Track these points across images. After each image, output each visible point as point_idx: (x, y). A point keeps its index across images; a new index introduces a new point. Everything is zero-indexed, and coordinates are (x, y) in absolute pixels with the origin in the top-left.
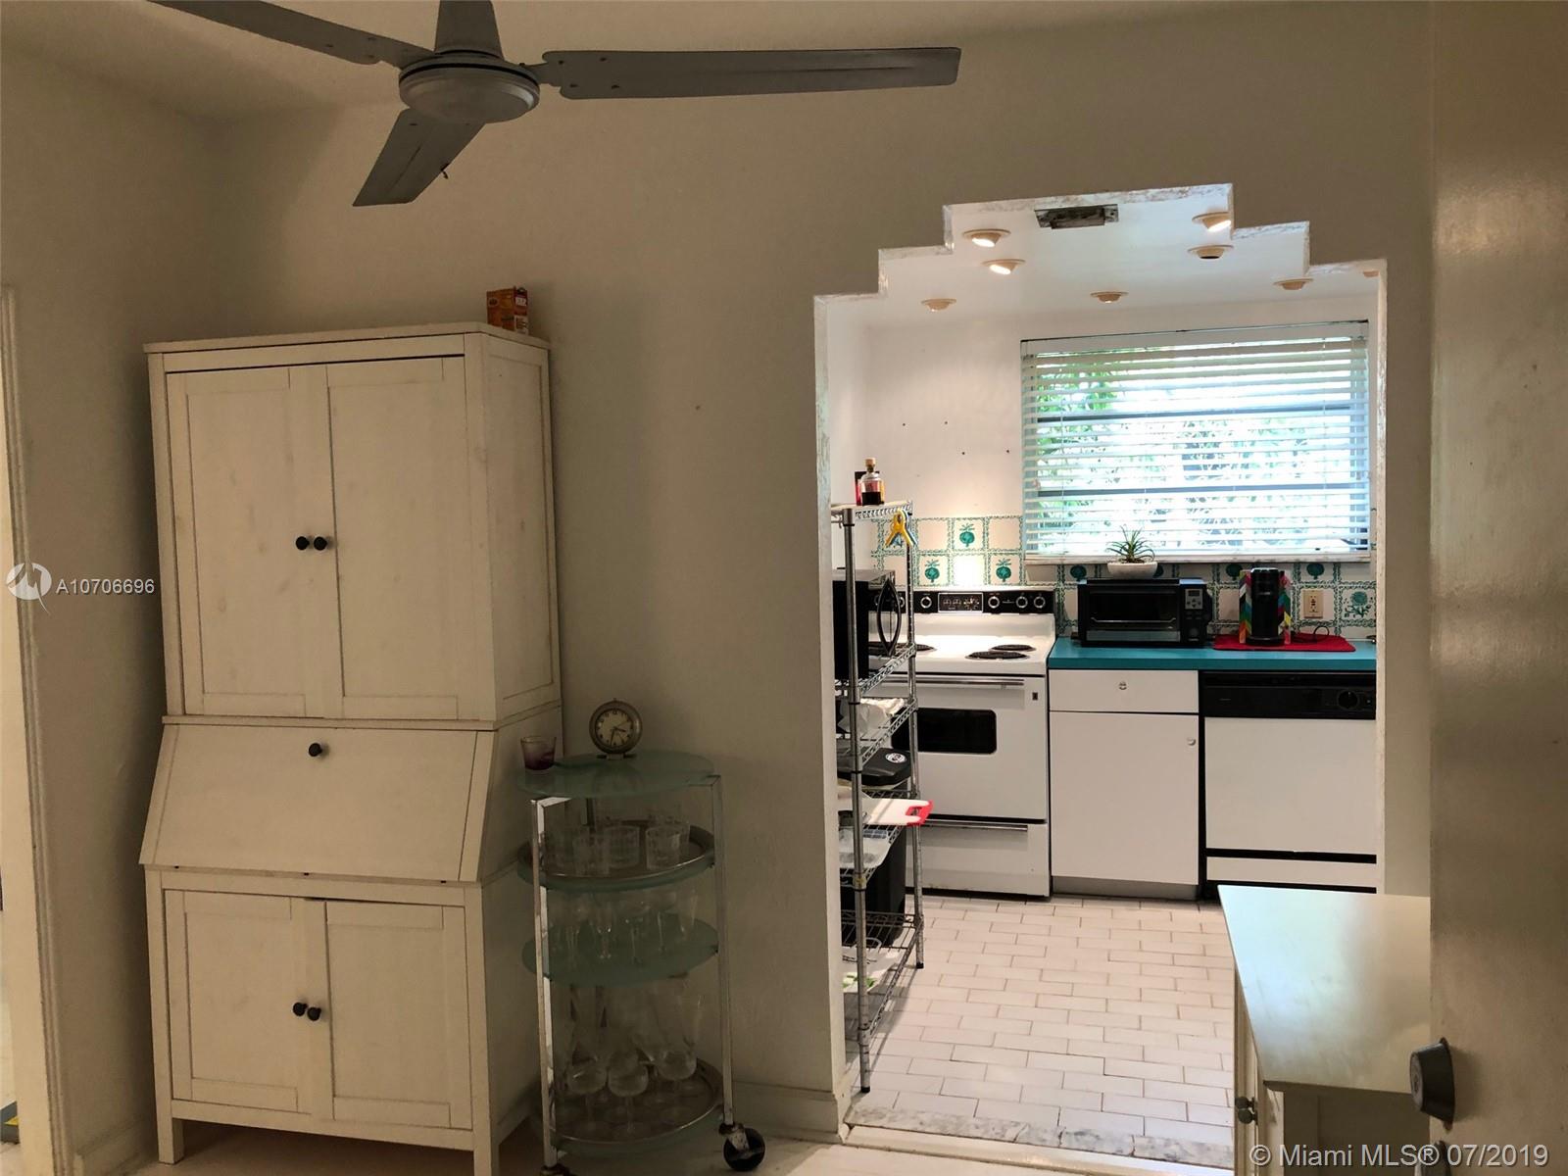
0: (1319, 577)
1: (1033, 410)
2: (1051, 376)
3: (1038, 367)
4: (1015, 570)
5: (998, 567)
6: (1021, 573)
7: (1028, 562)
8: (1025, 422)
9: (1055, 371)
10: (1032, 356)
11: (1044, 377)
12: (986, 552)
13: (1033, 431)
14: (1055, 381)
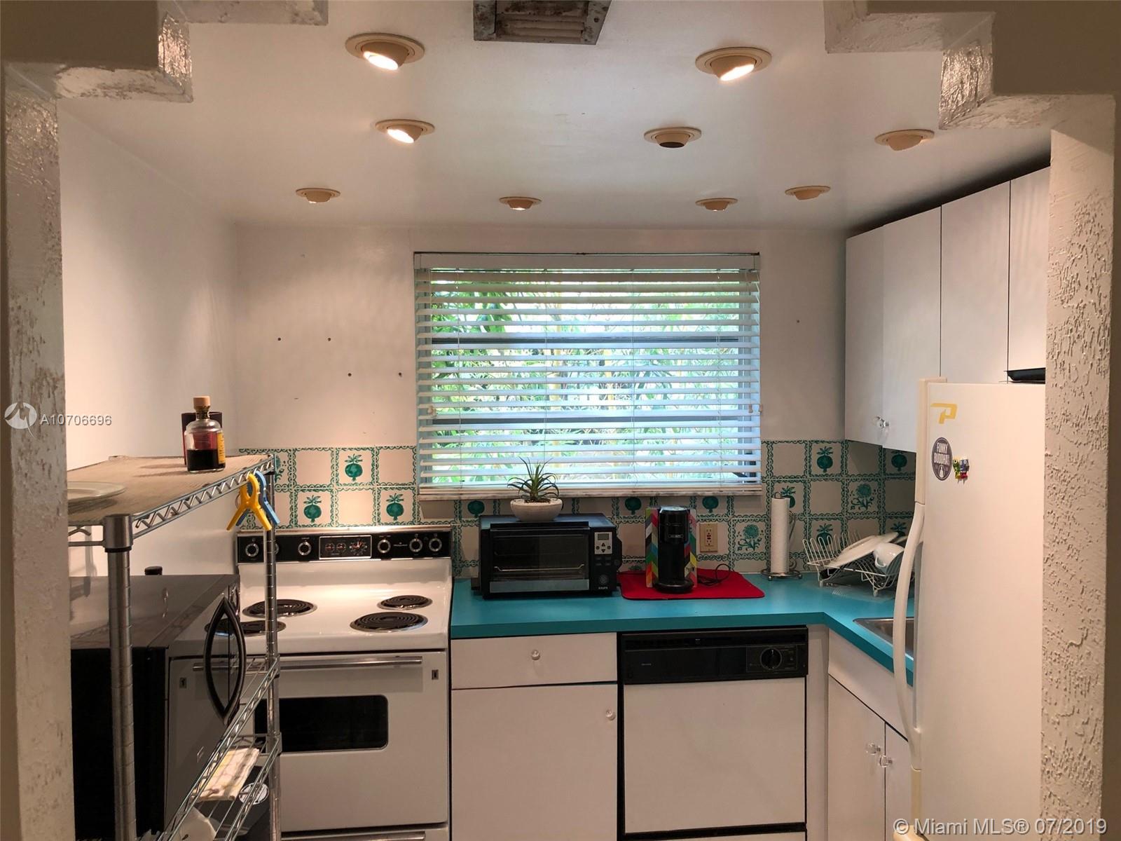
0: (714, 510)
1: (427, 329)
2: (444, 293)
3: (432, 282)
4: (407, 505)
5: (389, 503)
6: (414, 510)
7: (423, 497)
8: (419, 342)
9: (450, 288)
10: (425, 270)
11: (437, 293)
12: (376, 487)
13: (428, 353)
14: (450, 300)
